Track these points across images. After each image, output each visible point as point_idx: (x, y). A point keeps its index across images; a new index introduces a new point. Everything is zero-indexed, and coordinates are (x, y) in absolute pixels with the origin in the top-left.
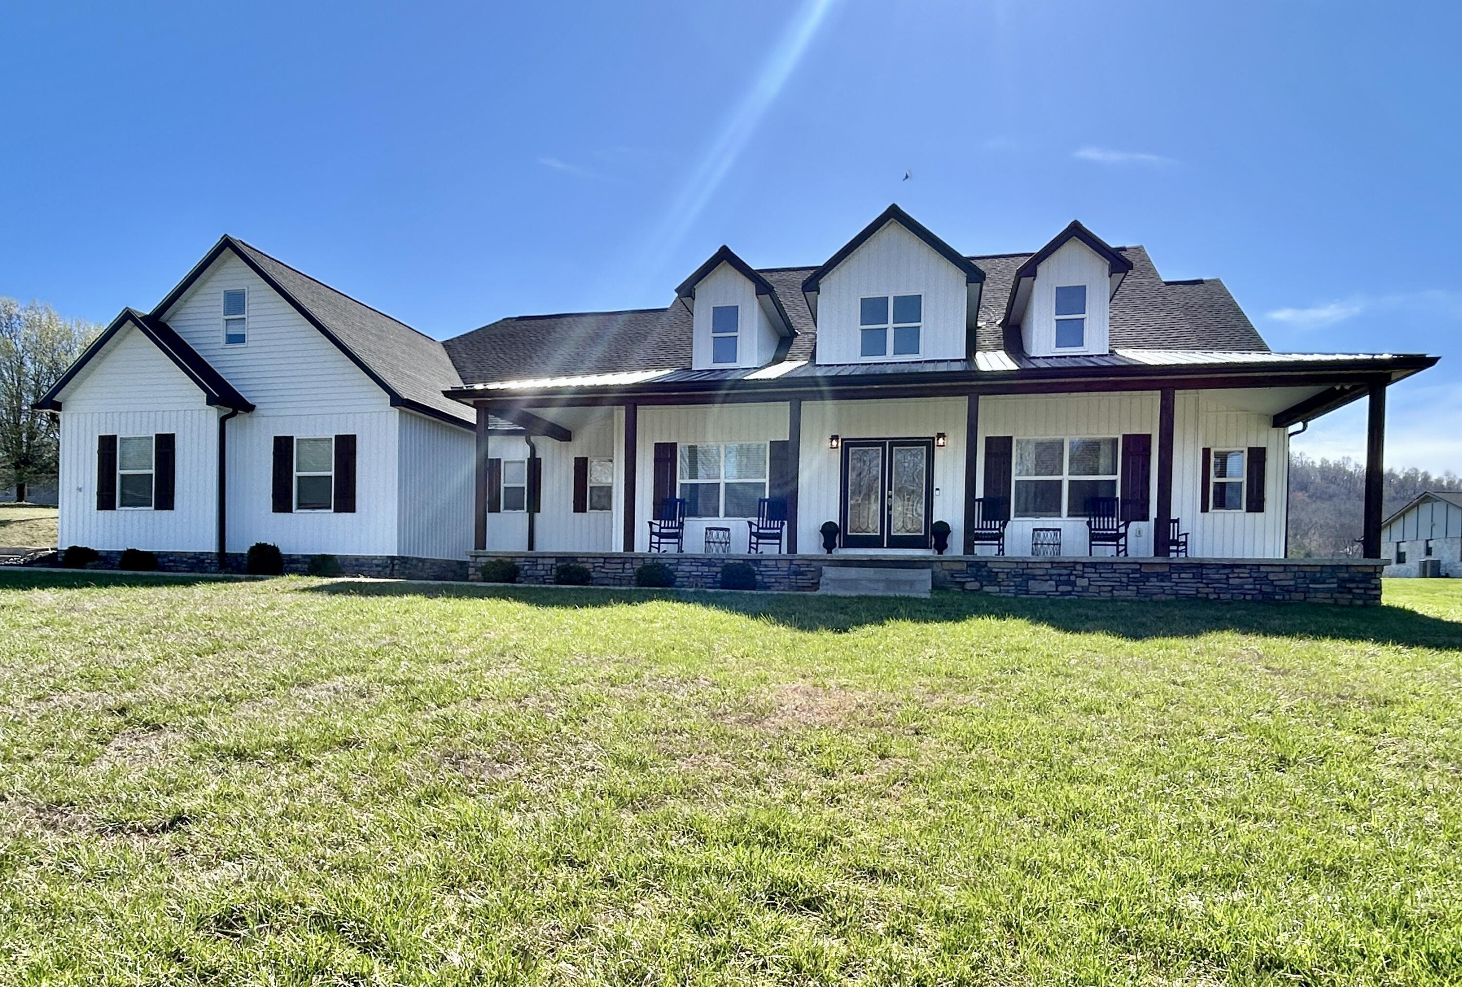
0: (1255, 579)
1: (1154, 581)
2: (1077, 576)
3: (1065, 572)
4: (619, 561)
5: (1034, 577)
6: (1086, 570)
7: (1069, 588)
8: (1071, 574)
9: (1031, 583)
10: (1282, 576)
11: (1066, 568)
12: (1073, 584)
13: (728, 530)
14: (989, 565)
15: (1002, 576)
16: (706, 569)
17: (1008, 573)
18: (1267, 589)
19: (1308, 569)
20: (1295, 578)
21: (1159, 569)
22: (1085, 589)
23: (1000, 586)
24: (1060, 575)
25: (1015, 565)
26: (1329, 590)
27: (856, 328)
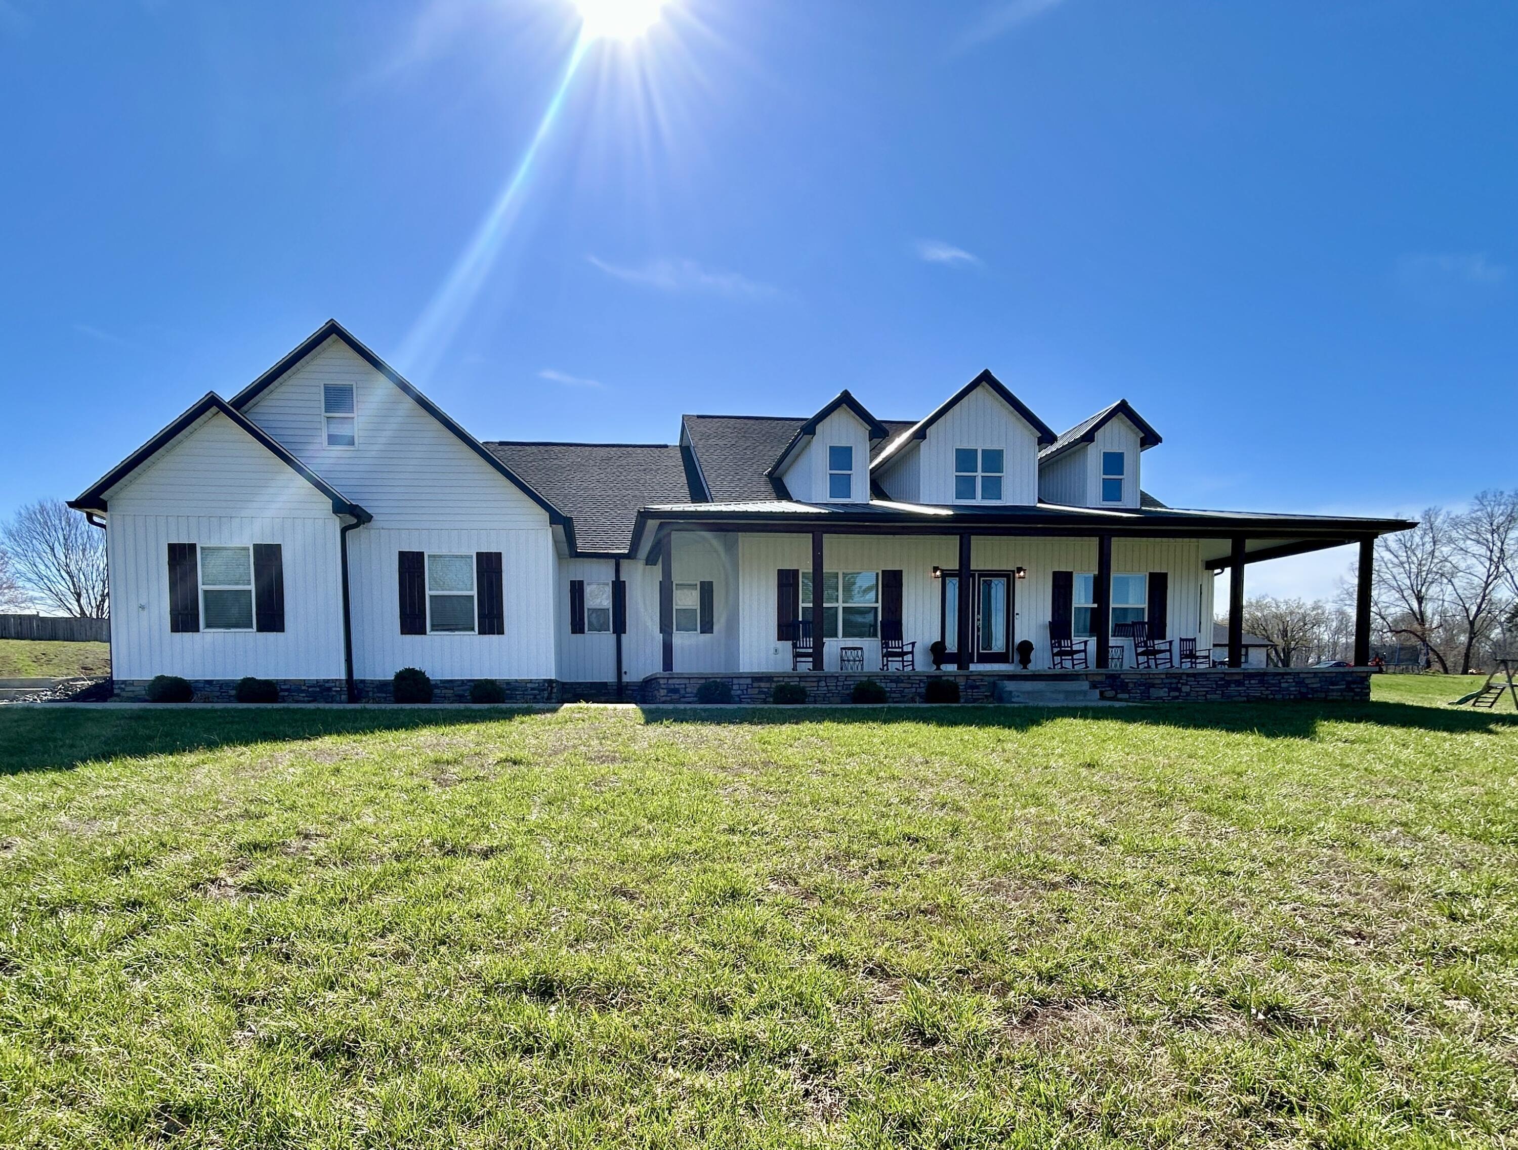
0: (1297, 683)
1: (1233, 688)
2: (1183, 684)
3: (1174, 681)
4: (814, 679)
5: (1153, 686)
6: (1189, 679)
7: (1177, 694)
8: (1179, 682)
9: (1152, 690)
10: (1313, 680)
11: (1175, 678)
12: (1179, 690)
13: (861, 649)
14: (1122, 676)
15: (1131, 685)
16: (894, 685)
17: (1135, 683)
18: (1304, 690)
19: (1327, 675)
20: (1320, 681)
21: (1236, 678)
22: (1188, 694)
23: (1129, 693)
24: (1171, 683)
25: (1139, 677)
26: (1341, 690)
27: (951, 473)
